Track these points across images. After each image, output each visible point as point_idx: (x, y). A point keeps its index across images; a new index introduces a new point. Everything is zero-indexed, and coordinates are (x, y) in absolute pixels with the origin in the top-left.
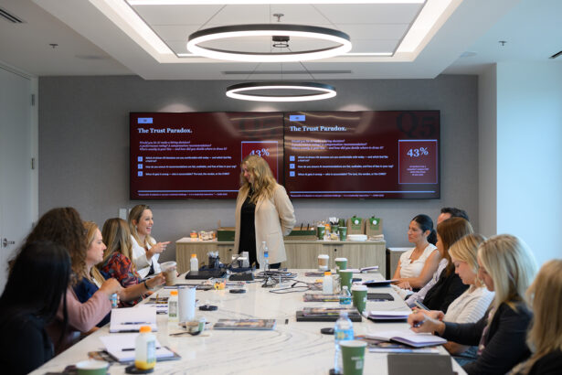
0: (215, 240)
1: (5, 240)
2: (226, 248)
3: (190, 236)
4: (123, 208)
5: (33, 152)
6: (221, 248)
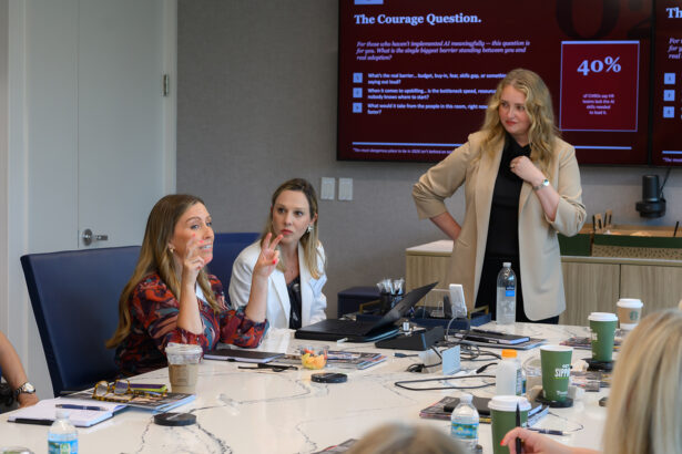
1: (88, 232)
4: (328, 176)
5: (167, 62)
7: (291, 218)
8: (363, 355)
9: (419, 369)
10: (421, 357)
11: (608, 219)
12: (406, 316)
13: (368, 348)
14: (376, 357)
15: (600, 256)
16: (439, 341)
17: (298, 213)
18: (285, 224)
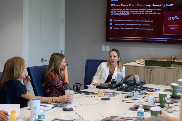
0: (144, 65)
1: (43, 59)
2: (149, 70)
3: (135, 62)
4: (103, 45)
5: (63, 15)
6: (146, 69)
7: (113, 58)
8: (114, 93)
9: (128, 97)
10: (128, 94)
11: (175, 57)
12: (124, 82)
13: (115, 91)
14: (117, 94)
15: (173, 67)
16: (132, 89)
17: (115, 57)
18: (112, 60)
